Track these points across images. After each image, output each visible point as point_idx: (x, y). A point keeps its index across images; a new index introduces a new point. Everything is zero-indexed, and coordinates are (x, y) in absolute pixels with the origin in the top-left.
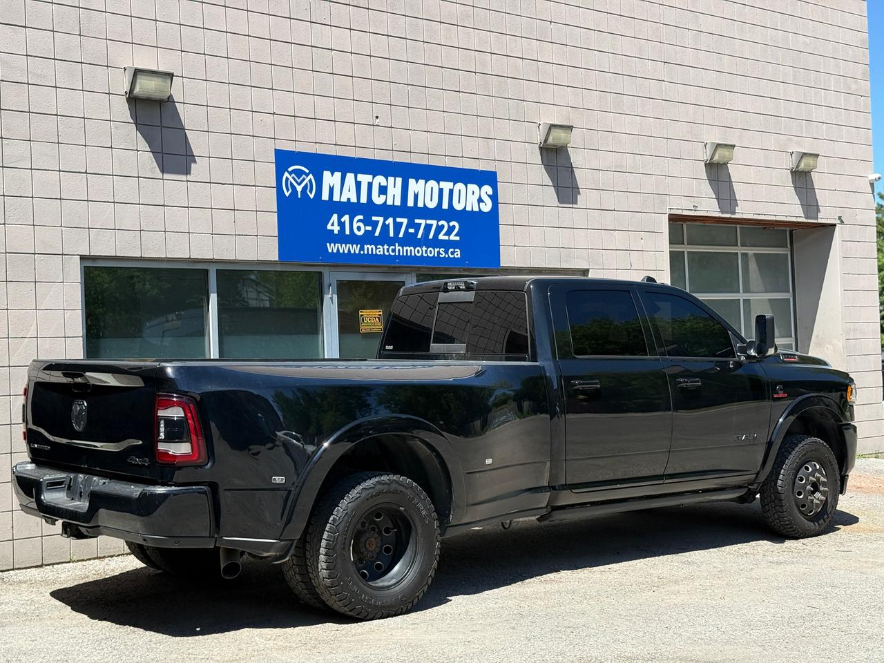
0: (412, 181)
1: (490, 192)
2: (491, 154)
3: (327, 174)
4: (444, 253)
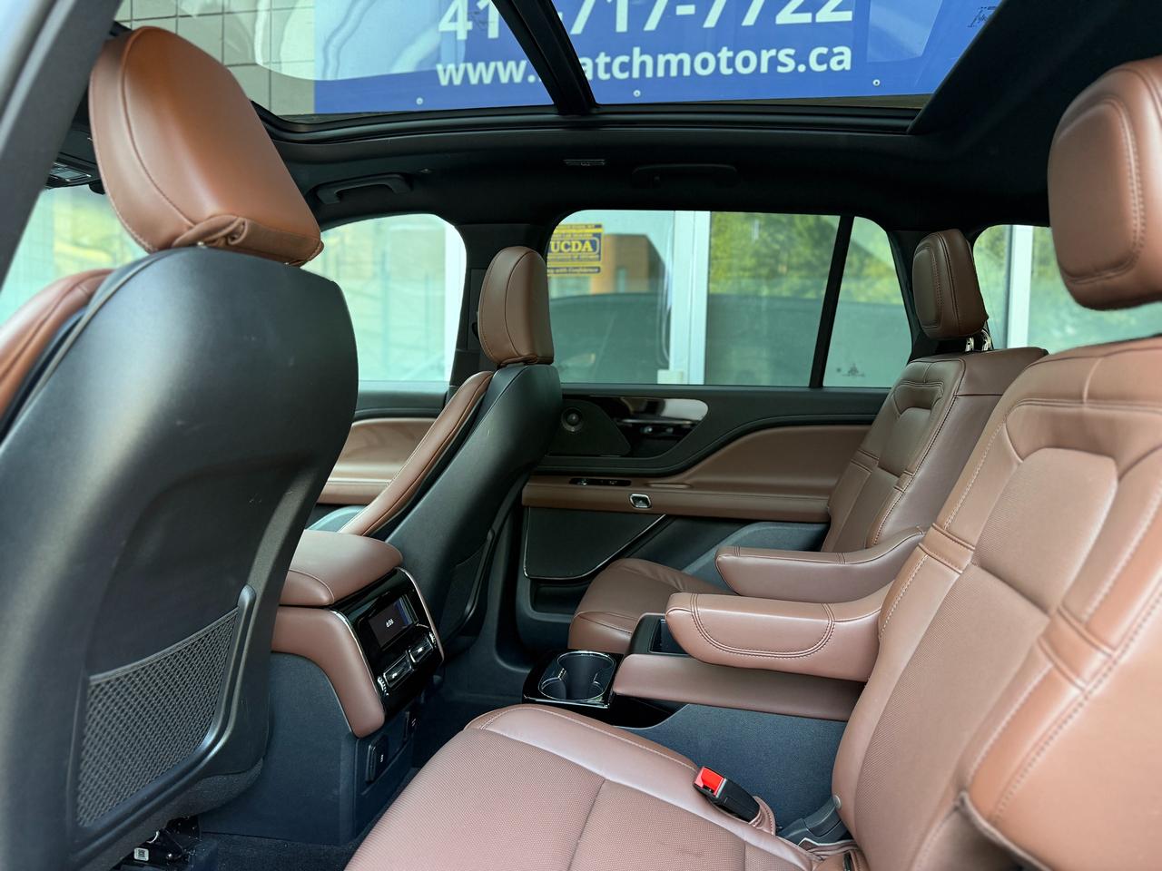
4: (791, 64)
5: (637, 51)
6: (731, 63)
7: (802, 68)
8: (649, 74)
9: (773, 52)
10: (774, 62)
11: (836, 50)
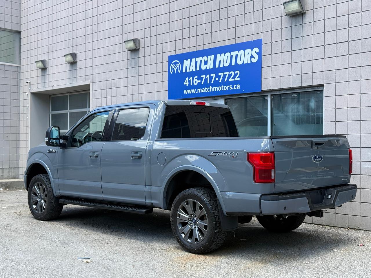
5: (210, 87)
6: (223, 88)
7: (233, 89)
8: (212, 91)
9: (229, 86)
10: (229, 88)
11: (238, 85)
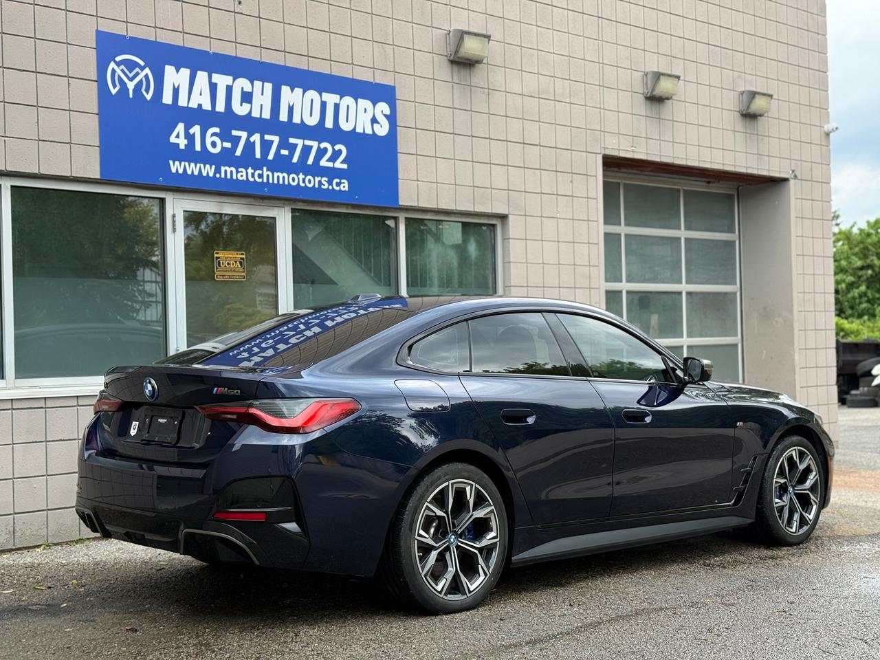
0: (285, 90)
1: (387, 112)
2: (388, 63)
3: (169, 70)
4: (326, 184)
5: (265, 169)
6: (304, 181)
7: (330, 187)
8: (271, 181)
9: (319, 178)
10: (320, 183)
